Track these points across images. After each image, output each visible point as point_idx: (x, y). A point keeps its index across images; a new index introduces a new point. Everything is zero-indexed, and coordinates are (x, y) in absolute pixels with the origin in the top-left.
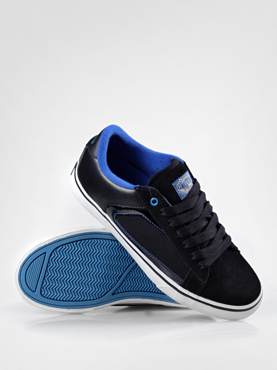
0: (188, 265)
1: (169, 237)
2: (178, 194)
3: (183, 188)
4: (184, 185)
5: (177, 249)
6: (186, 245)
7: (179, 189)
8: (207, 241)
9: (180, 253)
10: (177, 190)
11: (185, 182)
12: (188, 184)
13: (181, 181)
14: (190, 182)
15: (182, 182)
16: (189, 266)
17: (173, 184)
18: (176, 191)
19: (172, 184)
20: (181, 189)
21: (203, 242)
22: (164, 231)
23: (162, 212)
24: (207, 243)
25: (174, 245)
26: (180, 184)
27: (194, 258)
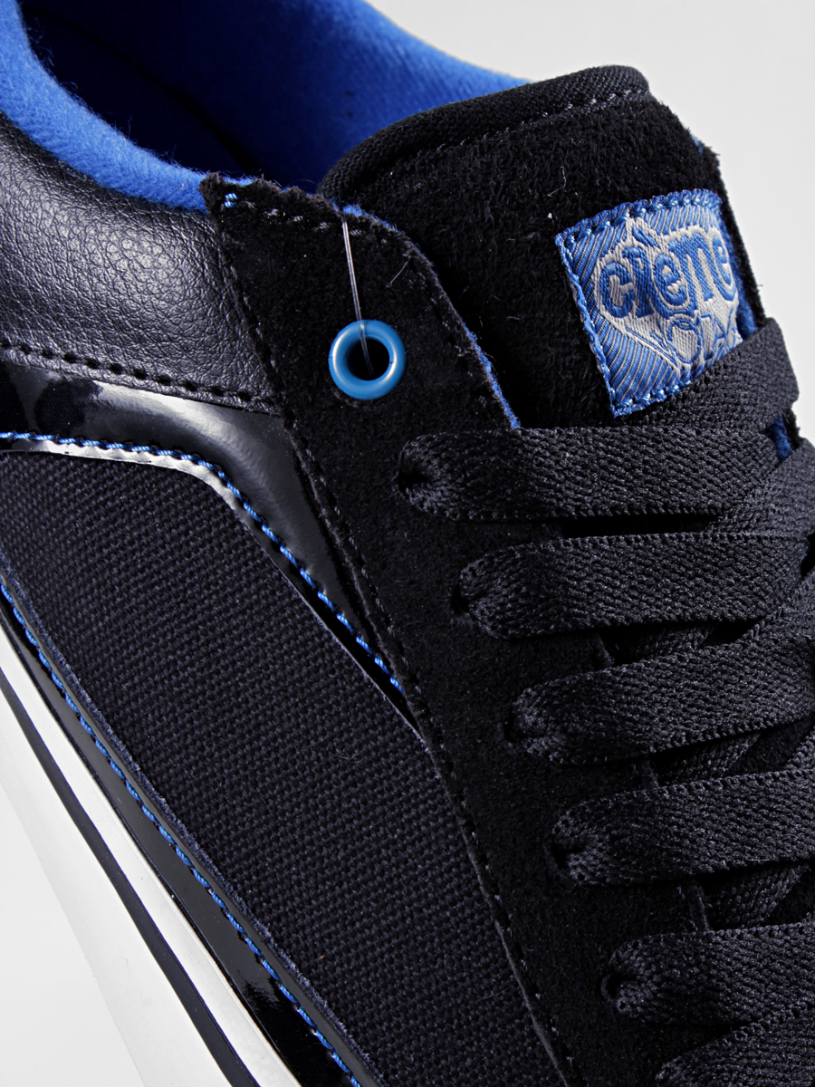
0: (562, 1052)
1: (436, 738)
2: (597, 346)
3: (645, 311)
4: (664, 285)
5: (485, 875)
6: (579, 849)
7: (608, 303)
8: (783, 865)
9: (505, 923)
10: (591, 305)
11: (678, 265)
12: (699, 294)
13: (640, 237)
14: (715, 291)
15: (652, 254)
16: (564, 1065)
17: (569, 247)
18: (576, 311)
19: (559, 239)
20: (623, 314)
21: (753, 869)
22: (402, 670)
23: (415, 477)
24: (783, 887)
25: (470, 826)
26: (625, 261)
27: (629, 1000)
